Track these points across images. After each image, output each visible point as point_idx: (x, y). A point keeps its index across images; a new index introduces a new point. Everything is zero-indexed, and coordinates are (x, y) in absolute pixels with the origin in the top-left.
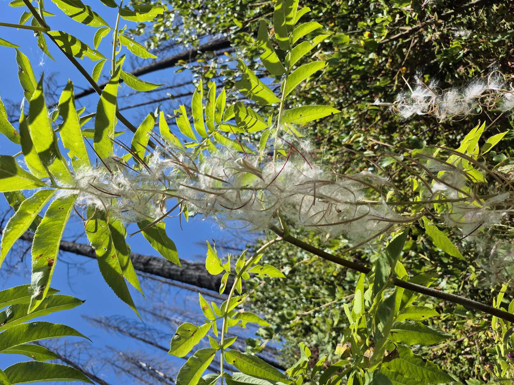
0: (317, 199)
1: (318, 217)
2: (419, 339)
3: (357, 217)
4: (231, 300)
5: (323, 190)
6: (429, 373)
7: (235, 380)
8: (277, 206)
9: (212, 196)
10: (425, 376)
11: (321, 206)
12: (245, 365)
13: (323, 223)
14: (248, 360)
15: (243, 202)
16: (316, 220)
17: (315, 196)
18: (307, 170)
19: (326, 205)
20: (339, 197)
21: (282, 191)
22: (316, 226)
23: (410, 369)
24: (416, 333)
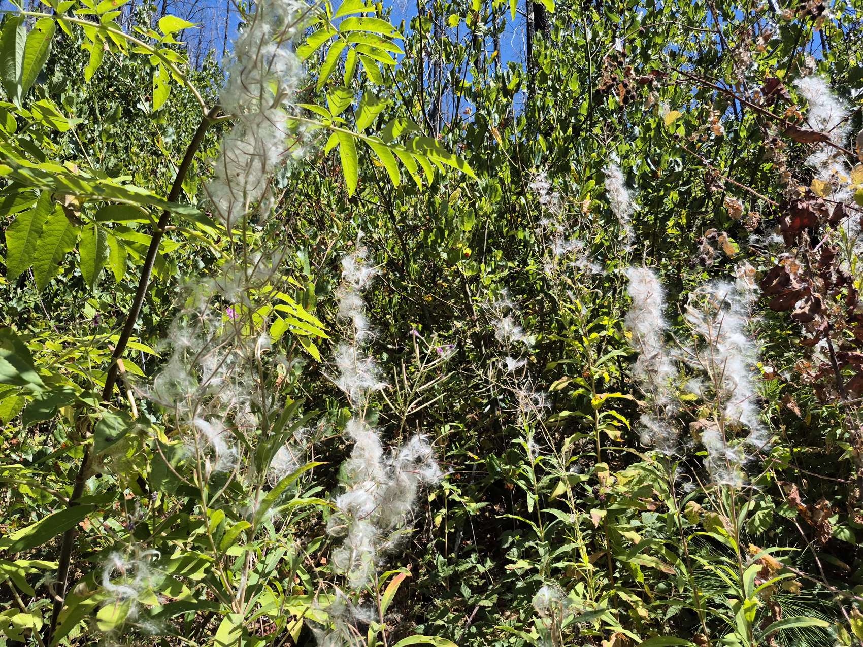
0: (250, 157)
1: (233, 157)
2: (87, 258)
3: (234, 191)
4: (123, 37)
5: (257, 164)
6: (46, 267)
7: (18, 30)
8: (243, 119)
9: (254, 57)
10: (42, 263)
11: (243, 160)
12: (36, 45)
13: (228, 160)
14: (43, 49)
15: (248, 86)
16: (230, 154)
17: (253, 155)
18: (276, 151)
19: (244, 165)
20: (251, 178)
21: (258, 125)
22: (225, 154)
23: (49, 247)
24: (94, 256)
